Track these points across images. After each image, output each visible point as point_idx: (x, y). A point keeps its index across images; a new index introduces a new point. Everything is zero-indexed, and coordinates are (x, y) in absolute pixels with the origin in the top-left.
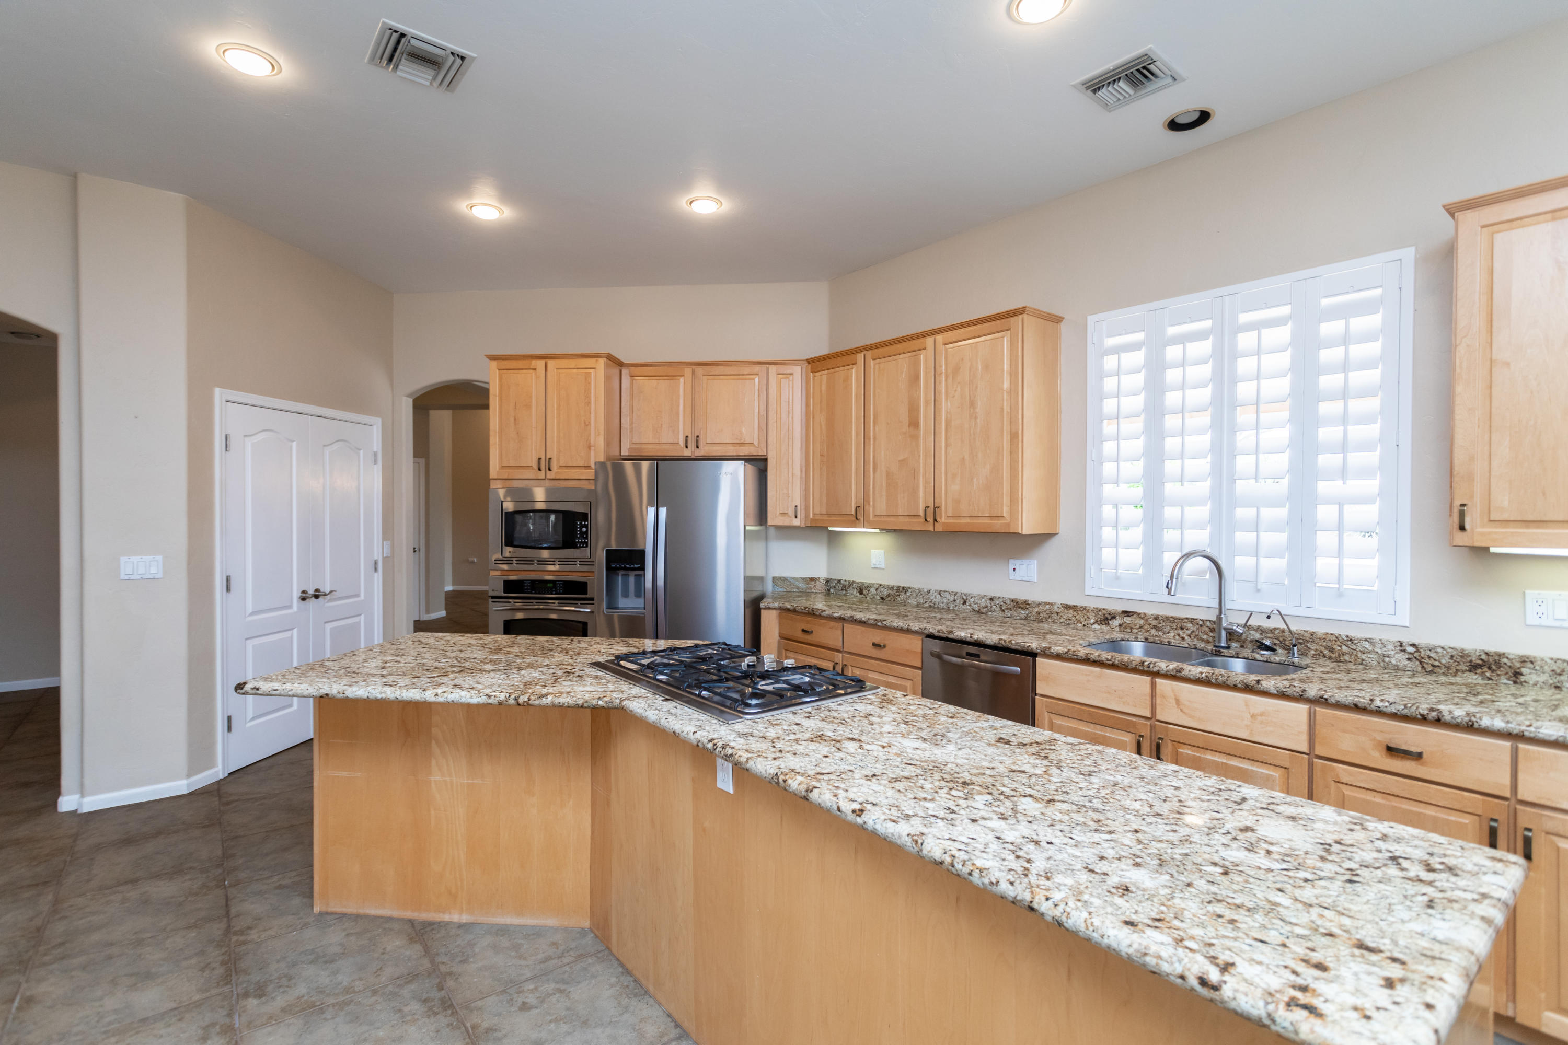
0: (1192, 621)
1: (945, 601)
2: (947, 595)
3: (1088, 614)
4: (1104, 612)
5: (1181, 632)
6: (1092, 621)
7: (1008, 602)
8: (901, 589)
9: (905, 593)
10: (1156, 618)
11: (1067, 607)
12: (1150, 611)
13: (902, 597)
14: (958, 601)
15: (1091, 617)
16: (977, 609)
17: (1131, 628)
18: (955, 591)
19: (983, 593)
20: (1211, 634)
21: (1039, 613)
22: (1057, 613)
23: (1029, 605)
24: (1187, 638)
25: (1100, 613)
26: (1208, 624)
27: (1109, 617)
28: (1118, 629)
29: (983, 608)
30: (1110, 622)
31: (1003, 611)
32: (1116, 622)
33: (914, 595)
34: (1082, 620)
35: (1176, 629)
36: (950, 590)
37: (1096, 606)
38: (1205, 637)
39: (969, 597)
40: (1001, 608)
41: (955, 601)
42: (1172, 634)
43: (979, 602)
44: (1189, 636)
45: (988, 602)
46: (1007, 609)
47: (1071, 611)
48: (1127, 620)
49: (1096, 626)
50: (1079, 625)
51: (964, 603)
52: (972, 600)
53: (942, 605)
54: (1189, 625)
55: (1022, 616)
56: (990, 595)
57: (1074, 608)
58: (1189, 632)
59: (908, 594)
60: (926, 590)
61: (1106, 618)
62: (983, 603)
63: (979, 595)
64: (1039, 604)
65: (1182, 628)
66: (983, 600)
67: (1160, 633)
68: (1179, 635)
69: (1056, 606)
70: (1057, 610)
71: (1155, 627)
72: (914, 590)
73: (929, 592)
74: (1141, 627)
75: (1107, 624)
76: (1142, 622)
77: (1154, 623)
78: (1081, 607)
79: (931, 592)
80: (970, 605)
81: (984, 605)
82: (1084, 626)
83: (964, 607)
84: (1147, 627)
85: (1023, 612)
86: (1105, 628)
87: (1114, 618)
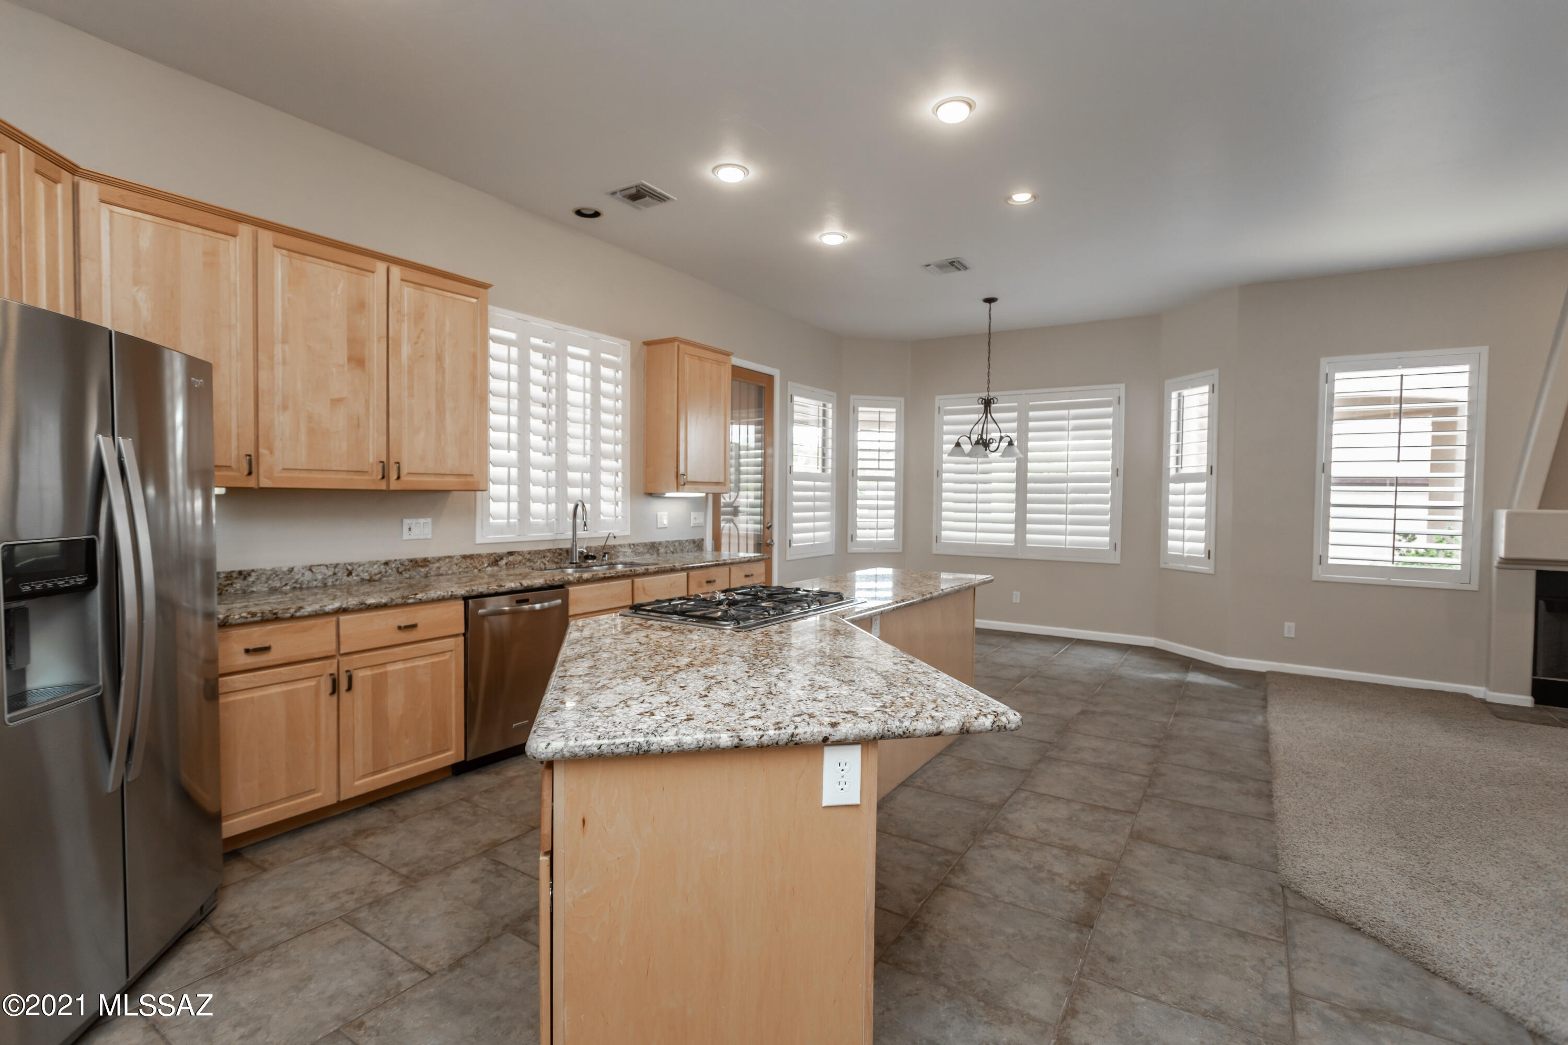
0: (549, 551)
1: (320, 577)
2: (324, 569)
3: (482, 560)
4: (495, 555)
5: (544, 560)
6: (486, 565)
7: (407, 563)
8: (235, 575)
9: (245, 578)
10: (530, 553)
11: (465, 557)
12: (526, 548)
13: (238, 586)
14: (339, 574)
15: (484, 562)
16: (368, 578)
17: (514, 564)
18: (335, 562)
19: (374, 559)
20: (560, 557)
21: (439, 568)
22: (456, 564)
23: (429, 561)
24: (547, 563)
25: (492, 557)
26: (558, 551)
27: (498, 559)
28: (504, 567)
29: (376, 575)
30: (499, 563)
31: (401, 573)
32: (503, 562)
33: (264, 578)
34: (478, 565)
35: (541, 558)
36: (328, 563)
37: (488, 552)
38: (556, 560)
39: (355, 567)
40: (398, 571)
41: (335, 574)
42: (538, 563)
43: (370, 569)
44: (548, 561)
45: (382, 567)
46: (405, 570)
47: (469, 560)
48: (511, 558)
49: (489, 569)
50: (476, 570)
51: (350, 574)
52: (361, 568)
53: (315, 583)
54: (548, 554)
55: (422, 574)
56: (383, 560)
57: (471, 557)
58: (548, 559)
59: (251, 579)
60: (285, 569)
61: (495, 560)
62: (375, 570)
63: (369, 562)
64: (439, 559)
65: (544, 557)
66: (375, 566)
67: (532, 564)
68: (542, 562)
69: (455, 559)
70: (456, 562)
71: (529, 560)
72: (263, 572)
73: (291, 570)
74: (520, 562)
75: (497, 565)
76: (520, 558)
77: (528, 556)
78: (477, 555)
79: (296, 570)
80: (358, 575)
81: (377, 571)
82: (480, 570)
83: (350, 579)
84: (524, 561)
85: (422, 570)
86: (496, 568)
87: (502, 559)
